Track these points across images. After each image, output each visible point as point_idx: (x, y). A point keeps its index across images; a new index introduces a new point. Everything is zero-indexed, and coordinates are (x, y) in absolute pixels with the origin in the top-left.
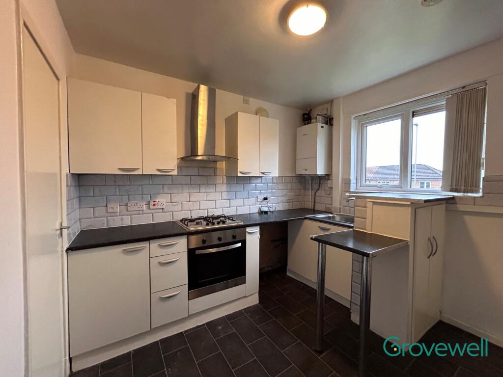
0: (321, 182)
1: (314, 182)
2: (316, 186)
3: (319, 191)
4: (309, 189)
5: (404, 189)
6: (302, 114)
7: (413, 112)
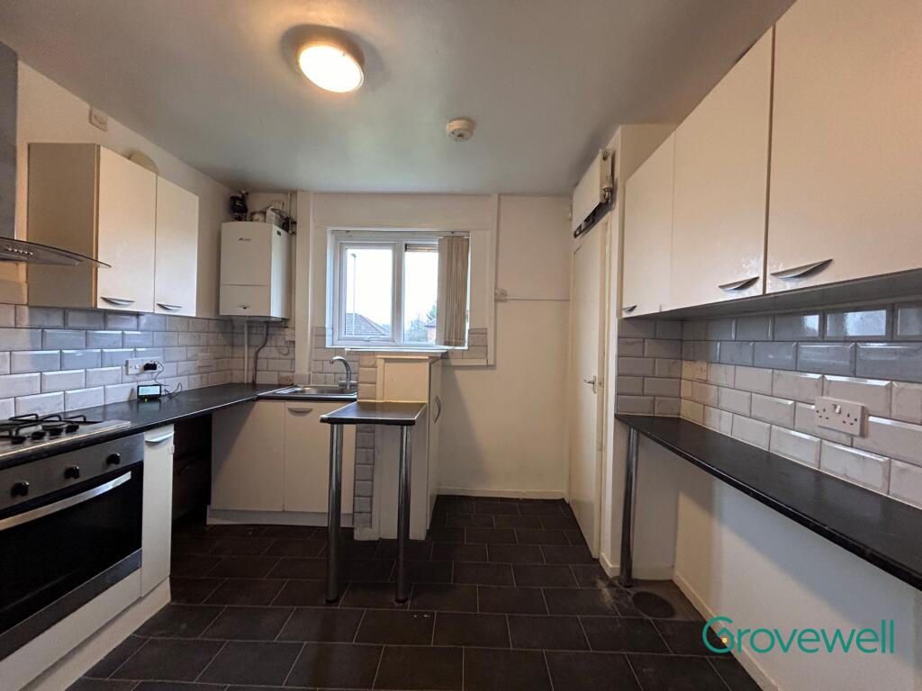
0: (270, 332)
1: (254, 332)
2: (258, 340)
3: (265, 349)
4: (243, 346)
5: (397, 342)
6: (229, 197)
7: (406, 245)
